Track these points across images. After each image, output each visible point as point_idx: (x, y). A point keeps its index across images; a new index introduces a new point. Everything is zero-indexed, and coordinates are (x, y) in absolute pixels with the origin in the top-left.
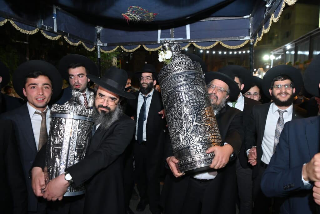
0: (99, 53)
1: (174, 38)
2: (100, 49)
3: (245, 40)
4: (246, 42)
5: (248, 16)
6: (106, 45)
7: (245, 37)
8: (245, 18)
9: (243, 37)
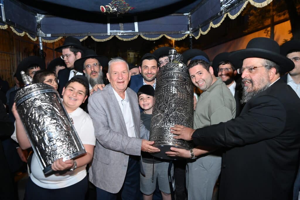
0: (41, 44)
1: (123, 30)
2: (42, 40)
3: (186, 34)
4: (186, 36)
5: (187, 14)
6: (49, 35)
7: (186, 31)
8: (184, 16)
9: (184, 31)
